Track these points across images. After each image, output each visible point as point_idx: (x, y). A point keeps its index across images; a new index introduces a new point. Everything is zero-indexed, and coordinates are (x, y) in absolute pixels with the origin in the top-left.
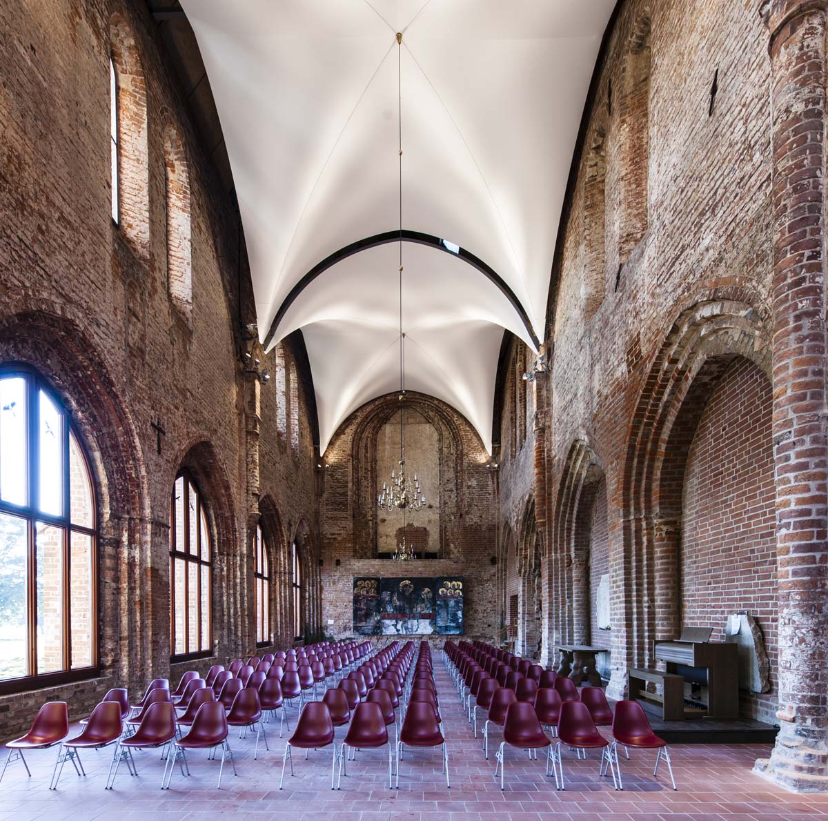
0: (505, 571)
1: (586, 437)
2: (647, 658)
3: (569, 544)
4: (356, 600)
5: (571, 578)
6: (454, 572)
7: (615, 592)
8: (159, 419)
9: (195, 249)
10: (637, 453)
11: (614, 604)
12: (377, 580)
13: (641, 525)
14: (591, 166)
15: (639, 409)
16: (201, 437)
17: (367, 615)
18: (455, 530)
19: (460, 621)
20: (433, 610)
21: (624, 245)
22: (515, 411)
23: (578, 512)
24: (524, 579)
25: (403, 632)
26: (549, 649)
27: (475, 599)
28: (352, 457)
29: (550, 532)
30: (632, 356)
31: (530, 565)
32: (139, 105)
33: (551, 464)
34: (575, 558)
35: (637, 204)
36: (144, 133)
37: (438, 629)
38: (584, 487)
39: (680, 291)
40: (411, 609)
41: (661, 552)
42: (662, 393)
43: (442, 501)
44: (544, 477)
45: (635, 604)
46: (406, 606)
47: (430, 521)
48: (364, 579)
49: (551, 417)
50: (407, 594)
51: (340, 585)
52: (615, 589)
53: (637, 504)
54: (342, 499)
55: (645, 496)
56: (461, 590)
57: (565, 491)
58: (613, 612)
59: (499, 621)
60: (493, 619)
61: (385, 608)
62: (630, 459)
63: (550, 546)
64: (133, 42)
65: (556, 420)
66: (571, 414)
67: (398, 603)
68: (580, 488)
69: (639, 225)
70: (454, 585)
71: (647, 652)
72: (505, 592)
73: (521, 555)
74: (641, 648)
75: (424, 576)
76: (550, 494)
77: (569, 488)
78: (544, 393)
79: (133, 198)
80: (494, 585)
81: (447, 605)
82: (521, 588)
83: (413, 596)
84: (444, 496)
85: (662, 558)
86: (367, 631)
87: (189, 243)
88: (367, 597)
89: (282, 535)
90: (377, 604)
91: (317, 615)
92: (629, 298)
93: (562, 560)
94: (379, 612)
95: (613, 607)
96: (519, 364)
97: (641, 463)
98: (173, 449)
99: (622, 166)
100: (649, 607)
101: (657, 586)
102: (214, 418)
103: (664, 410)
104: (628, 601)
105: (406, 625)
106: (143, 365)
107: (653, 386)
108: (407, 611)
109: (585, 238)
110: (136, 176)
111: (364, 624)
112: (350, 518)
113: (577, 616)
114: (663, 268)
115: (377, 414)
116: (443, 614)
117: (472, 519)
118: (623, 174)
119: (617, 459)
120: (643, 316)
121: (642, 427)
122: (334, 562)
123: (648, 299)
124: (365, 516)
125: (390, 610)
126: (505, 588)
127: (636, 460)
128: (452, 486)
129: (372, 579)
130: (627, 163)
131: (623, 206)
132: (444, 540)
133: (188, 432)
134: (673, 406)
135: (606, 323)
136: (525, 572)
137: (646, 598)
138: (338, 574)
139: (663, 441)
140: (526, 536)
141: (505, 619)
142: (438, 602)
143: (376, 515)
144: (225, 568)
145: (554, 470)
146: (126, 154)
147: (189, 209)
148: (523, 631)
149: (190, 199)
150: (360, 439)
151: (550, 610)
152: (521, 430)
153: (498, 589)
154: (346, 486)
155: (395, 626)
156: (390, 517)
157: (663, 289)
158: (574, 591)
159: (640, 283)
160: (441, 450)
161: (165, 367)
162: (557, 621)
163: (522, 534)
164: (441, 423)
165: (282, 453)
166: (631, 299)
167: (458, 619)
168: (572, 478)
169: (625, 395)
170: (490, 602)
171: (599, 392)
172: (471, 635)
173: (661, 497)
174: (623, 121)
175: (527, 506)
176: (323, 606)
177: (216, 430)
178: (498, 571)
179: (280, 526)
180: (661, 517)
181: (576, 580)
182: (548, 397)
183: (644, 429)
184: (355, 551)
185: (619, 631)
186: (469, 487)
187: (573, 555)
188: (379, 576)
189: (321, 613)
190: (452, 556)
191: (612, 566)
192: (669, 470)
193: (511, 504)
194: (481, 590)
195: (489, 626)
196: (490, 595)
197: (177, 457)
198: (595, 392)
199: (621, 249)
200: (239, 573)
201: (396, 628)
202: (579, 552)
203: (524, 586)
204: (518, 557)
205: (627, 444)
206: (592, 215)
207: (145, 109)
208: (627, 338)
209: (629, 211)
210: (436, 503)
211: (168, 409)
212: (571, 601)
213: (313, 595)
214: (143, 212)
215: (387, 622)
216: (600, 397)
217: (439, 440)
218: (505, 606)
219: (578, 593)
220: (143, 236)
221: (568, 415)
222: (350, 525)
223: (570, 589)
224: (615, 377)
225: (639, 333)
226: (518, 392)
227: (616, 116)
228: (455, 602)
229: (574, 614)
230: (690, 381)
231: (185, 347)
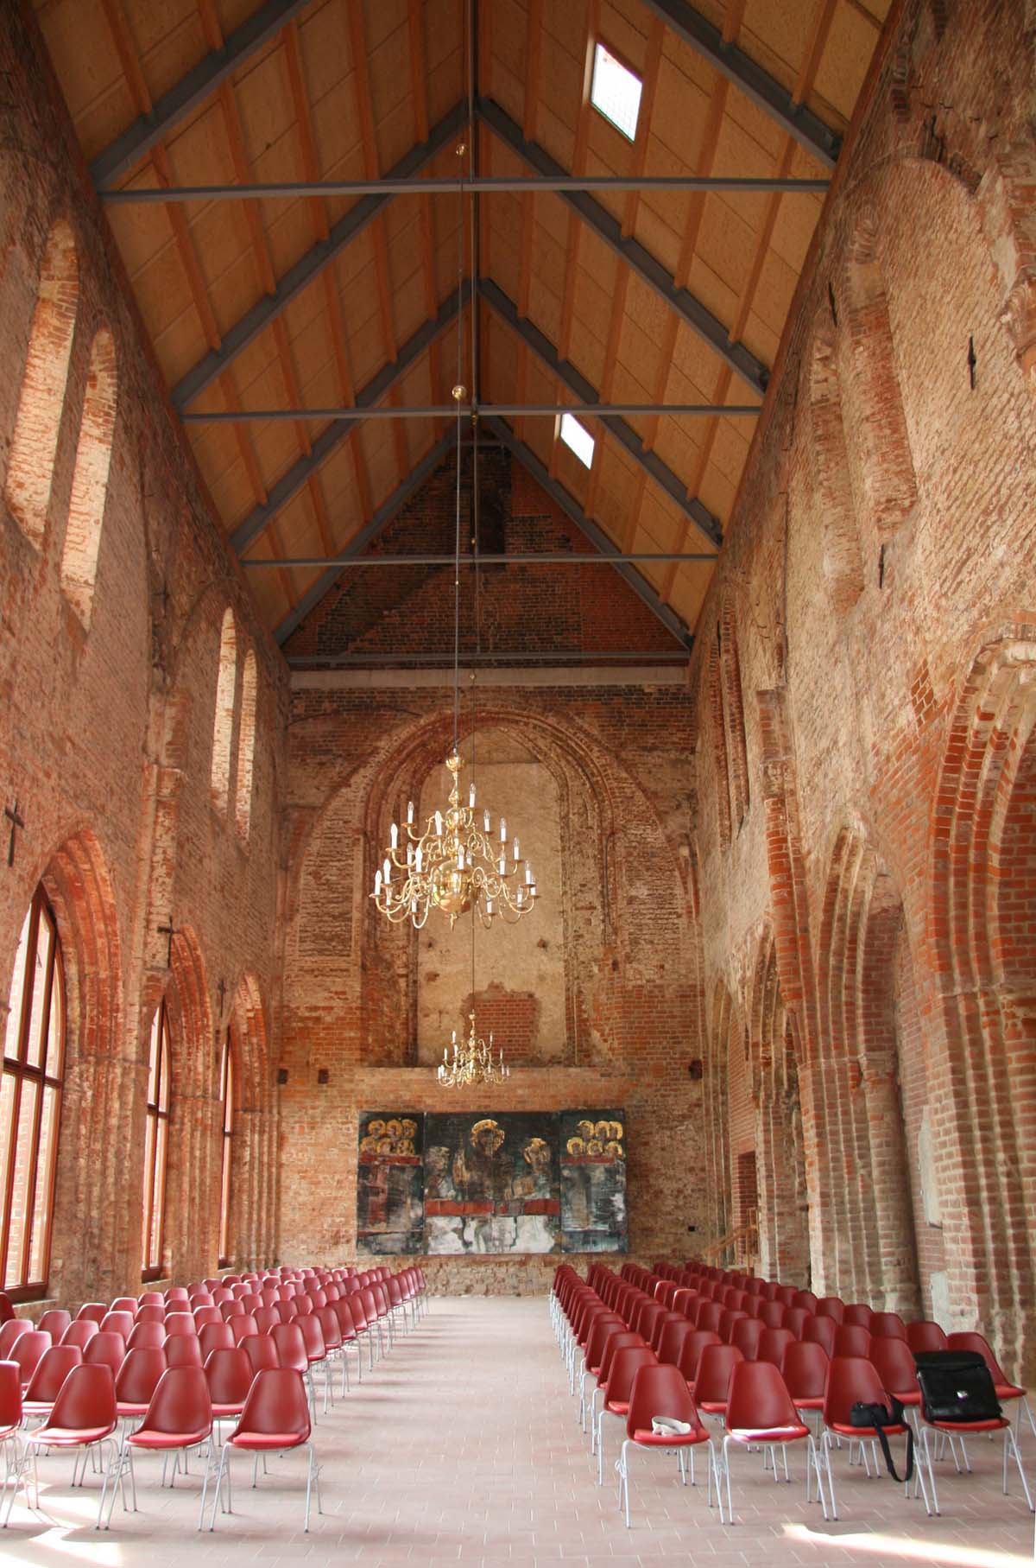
0: (724, 1093)
1: (861, 824)
2: (1016, 1283)
3: (853, 1036)
4: (366, 1168)
5: (863, 1112)
6: (602, 1097)
7: (944, 1145)
8: (17, 800)
9: (112, 496)
10: (952, 867)
11: (945, 1169)
12: (416, 1117)
13: (977, 1006)
14: (817, 382)
15: (943, 790)
16: (78, 823)
17: (392, 1206)
18: (603, 998)
19: (620, 1217)
20: (555, 1191)
21: (884, 516)
22: (724, 744)
23: (866, 969)
24: (766, 1114)
25: (479, 1248)
26: (827, 1277)
27: (655, 1162)
28: (365, 834)
29: (812, 1009)
30: (920, 697)
31: (779, 1081)
32: (65, 316)
33: (803, 867)
34: (868, 1068)
35: (897, 456)
36: (66, 354)
37: (565, 1240)
38: (872, 918)
39: (975, 613)
40: (499, 1190)
41: (1019, 1059)
42: (979, 766)
43: (570, 933)
44: (791, 893)
45: (981, 1170)
46: (488, 1183)
47: (542, 978)
48: (386, 1117)
49: (794, 773)
50: (489, 1152)
51: (327, 1131)
52: (943, 1138)
53: (965, 963)
54: (338, 927)
55: (978, 949)
56: (620, 1142)
57: (835, 924)
58: (944, 1187)
59: (715, 1217)
60: (699, 1213)
61: (433, 1187)
62: (941, 877)
63: (813, 1041)
64: (71, 244)
65: (805, 781)
66: (831, 776)
67: (467, 1176)
68: (864, 920)
69: (904, 488)
70: (602, 1131)
71: (1014, 1272)
72: (726, 1145)
73: (756, 1058)
74: (1002, 1264)
75: (529, 1107)
76: (805, 930)
77: (842, 919)
78: (775, 725)
79: (33, 444)
80: (699, 1129)
81: (587, 1180)
82: (760, 1136)
83: (505, 1158)
84: (574, 919)
85: (1021, 1071)
86: (389, 1246)
87: (104, 490)
88: (392, 1160)
89: (205, 1015)
90: (415, 1178)
91: (269, 1204)
92: (902, 600)
93: (842, 1071)
94: (421, 1197)
95: (943, 1175)
96: (724, 657)
97: (961, 885)
98: (32, 853)
99: (865, 401)
100: (1009, 1175)
101: (1019, 1129)
102: (103, 783)
103: (987, 794)
104: (968, 1164)
105: (487, 1228)
106: (9, 708)
107: (959, 753)
108: (490, 1195)
109: (821, 484)
110: (43, 414)
111: (382, 1227)
112: (356, 970)
113: (882, 1199)
114: (946, 572)
115: (423, 744)
116: (578, 1200)
117: (641, 972)
118: (868, 412)
119: (919, 874)
120: (928, 636)
121: (954, 822)
122: (314, 1076)
123: (931, 611)
124: (390, 966)
125: (447, 1191)
126: (726, 1137)
127: (952, 881)
128: (592, 897)
129: (404, 1116)
130: (871, 399)
131: (874, 459)
132: (577, 1024)
133: (59, 817)
134: (1000, 788)
135: (872, 631)
136: (768, 1096)
137: (1001, 1156)
138: (322, 1103)
139: (995, 848)
140: (765, 1016)
141: (729, 1211)
142: (566, 1173)
143: (416, 965)
144: (89, 1094)
145: (810, 880)
146: (33, 384)
147: (111, 439)
148: (771, 1239)
149: (115, 423)
150: (384, 795)
151: (825, 1185)
152: (738, 787)
153: (710, 1137)
154: (349, 899)
155: (460, 1232)
156: (448, 969)
157: (950, 603)
158: (873, 1142)
159: (917, 584)
160: (565, 818)
161: (39, 704)
162: (841, 1212)
163: (755, 1011)
164: (563, 763)
165: (216, 835)
166: (906, 603)
167: (613, 1214)
168: (846, 897)
169: (918, 760)
170: (692, 1170)
171: (874, 746)
172: (648, 1253)
173: (1005, 953)
174: (858, 343)
175: (762, 948)
176: (285, 1182)
177: (103, 807)
178: (707, 1094)
179: (202, 994)
180: (1010, 991)
181: (874, 1118)
182: (784, 736)
183: (958, 826)
184: (364, 1049)
185: (957, 1228)
186: (631, 900)
187: (863, 1061)
188: (421, 1108)
189: (278, 1198)
190: (596, 1059)
191: (932, 1089)
192: (1013, 900)
193: (727, 940)
194: (667, 1141)
195: (691, 1229)
196: (691, 1153)
197: (36, 868)
198: (868, 746)
199: (879, 520)
200: (116, 1105)
201: (461, 1237)
202: (875, 1055)
203: (766, 1131)
204: (751, 1063)
205: (933, 849)
206: (828, 450)
207: (73, 321)
208: (909, 665)
209: (885, 466)
210: (555, 935)
211: (34, 780)
212: (867, 1165)
213: (261, 1154)
214: (45, 463)
215: (440, 1222)
216: (877, 754)
217: (561, 798)
218: (728, 1178)
219: (880, 1146)
220: (38, 498)
221: (826, 776)
222: (355, 987)
223: (863, 1137)
224: (898, 726)
225: (925, 663)
226: (727, 711)
227: (846, 331)
228: (607, 1171)
229: (877, 1194)
230: (1019, 752)
231: (73, 664)
